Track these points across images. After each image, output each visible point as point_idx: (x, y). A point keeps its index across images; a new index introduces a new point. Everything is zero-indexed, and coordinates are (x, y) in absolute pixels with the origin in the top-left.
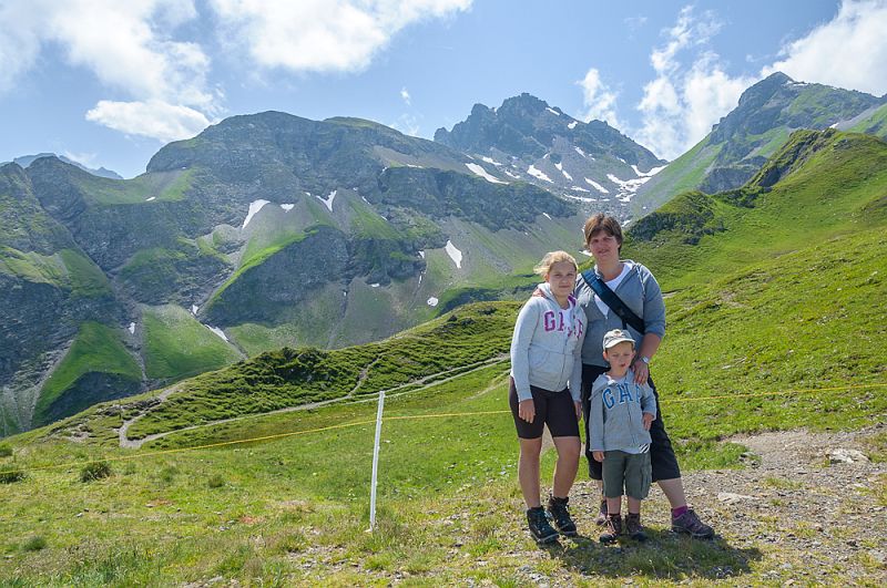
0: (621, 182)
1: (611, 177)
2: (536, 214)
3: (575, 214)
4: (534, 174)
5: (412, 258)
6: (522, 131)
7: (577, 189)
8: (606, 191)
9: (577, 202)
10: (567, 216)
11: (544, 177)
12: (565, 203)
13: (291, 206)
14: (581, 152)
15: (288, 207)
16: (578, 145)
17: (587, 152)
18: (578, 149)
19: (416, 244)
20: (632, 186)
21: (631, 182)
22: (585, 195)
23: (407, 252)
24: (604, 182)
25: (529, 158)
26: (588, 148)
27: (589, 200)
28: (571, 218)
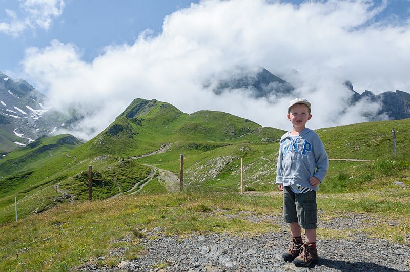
0: (33, 110)
1: (28, 107)
7: (9, 111)
8: (25, 114)
9: (10, 117)
10: (5, 124)
12: (4, 117)
14: (11, 93)
16: (10, 89)
18: (9, 91)
20: (39, 113)
21: (39, 111)
24: (25, 109)
27: (17, 117)
28: (7, 125)
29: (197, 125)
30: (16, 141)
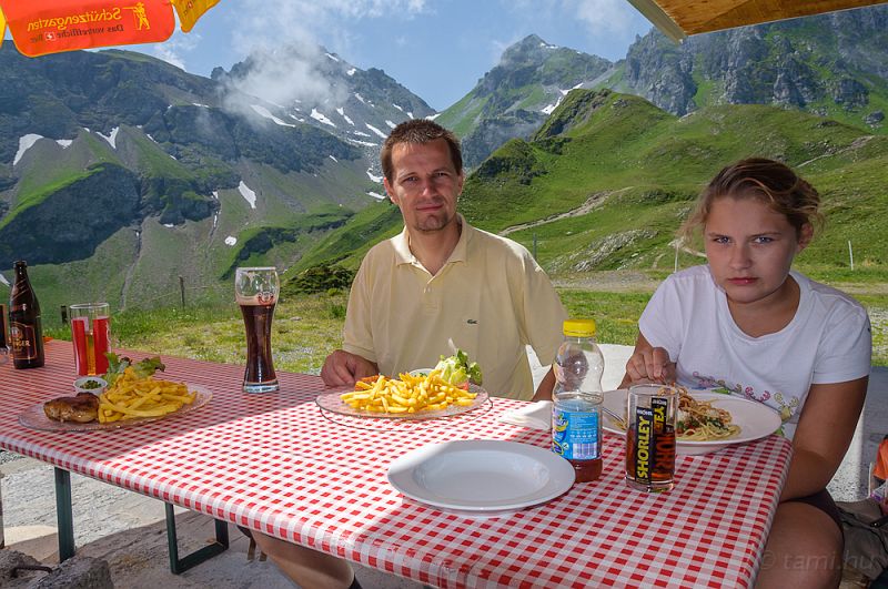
2: (324, 156)
3: (359, 158)
4: (318, 118)
5: (206, 198)
7: (359, 134)
9: (361, 146)
10: (352, 160)
11: (327, 121)
12: (350, 147)
13: (69, 142)
14: (360, 98)
15: (65, 143)
16: (358, 91)
17: (366, 99)
18: (357, 95)
19: (209, 185)
22: (368, 140)
23: (199, 193)
24: (384, 128)
26: (367, 95)
27: (371, 145)
28: (356, 161)
30: (372, 190)
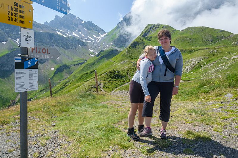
0: (96, 37)
1: (94, 36)
2: (77, 45)
4: (74, 35)
6: (70, 23)
7: (86, 39)
8: (93, 39)
9: (86, 42)
10: (84, 46)
11: (77, 35)
12: (84, 42)
15: (4, 43)
16: (85, 27)
17: (87, 29)
20: (99, 38)
21: (99, 37)
22: (88, 40)
24: (92, 37)
25: (72, 31)
26: (88, 29)
27: (89, 42)
28: (85, 46)
29: (186, 37)
30: (90, 54)
